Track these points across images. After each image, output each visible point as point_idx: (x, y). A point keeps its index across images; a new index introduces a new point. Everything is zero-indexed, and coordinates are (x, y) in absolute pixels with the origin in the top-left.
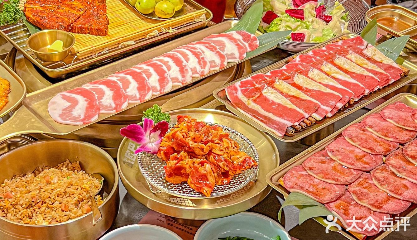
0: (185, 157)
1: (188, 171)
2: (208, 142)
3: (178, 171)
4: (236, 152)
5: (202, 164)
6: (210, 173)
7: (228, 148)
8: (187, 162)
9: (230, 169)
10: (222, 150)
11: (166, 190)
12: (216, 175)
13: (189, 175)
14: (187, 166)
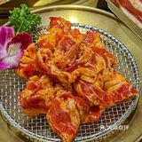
0: (45, 84)
1: (48, 104)
2: (76, 67)
3: (34, 104)
4: (111, 77)
5: (65, 97)
6: (73, 111)
7: (101, 72)
8: (47, 92)
9: (101, 102)
10: (93, 77)
11: (19, 127)
12: (81, 113)
13: (48, 109)
14: (47, 98)
